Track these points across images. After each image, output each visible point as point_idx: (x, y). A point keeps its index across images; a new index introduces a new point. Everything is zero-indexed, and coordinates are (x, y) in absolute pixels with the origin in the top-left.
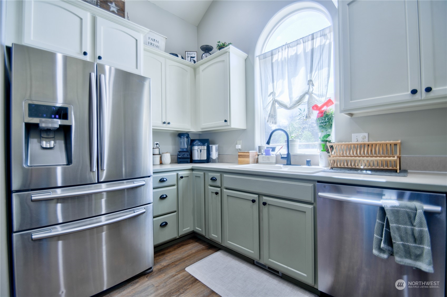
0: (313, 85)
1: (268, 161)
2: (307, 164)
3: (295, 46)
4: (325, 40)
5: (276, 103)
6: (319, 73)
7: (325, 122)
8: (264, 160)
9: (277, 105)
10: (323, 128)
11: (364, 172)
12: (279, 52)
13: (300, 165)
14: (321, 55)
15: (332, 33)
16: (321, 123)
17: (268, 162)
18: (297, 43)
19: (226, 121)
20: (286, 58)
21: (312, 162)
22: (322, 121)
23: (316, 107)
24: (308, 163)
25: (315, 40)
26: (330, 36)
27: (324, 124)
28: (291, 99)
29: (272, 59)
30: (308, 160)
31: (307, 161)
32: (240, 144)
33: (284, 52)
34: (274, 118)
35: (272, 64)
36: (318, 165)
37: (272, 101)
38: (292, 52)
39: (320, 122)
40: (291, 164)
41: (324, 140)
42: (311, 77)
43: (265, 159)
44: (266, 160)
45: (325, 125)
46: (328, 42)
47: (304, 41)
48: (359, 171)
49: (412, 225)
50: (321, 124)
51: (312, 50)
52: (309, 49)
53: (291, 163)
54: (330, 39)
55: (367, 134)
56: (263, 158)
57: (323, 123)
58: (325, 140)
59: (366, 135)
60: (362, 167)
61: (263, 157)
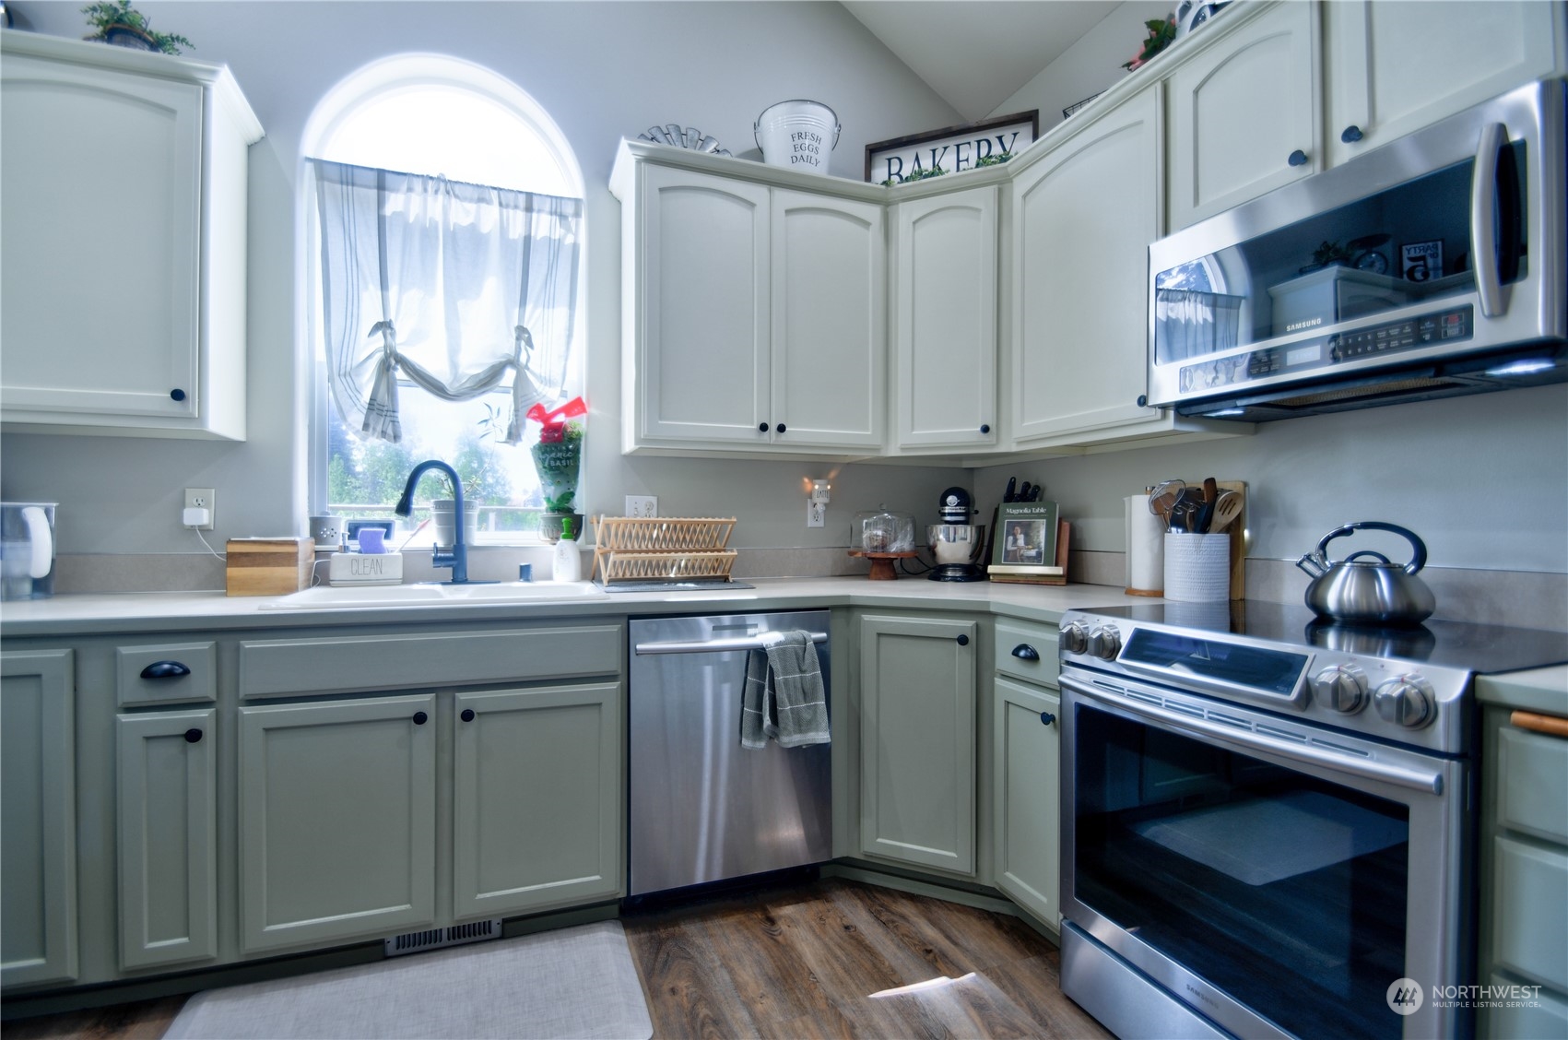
0: (530, 343)
1: (376, 574)
2: (521, 577)
3: (471, 200)
4: (563, 231)
5: (399, 367)
6: (546, 317)
7: (568, 458)
8: (357, 571)
9: (400, 374)
10: (562, 473)
11: (680, 585)
12: (410, 190)
13: (499, 582)
14: (551, 267)
15: (583, 221)
16: (555, 459)
17: (380, 576)
18: (480, 193)
19: (178, 395)
20: (437, 223)
21: (534, 571)
22: (559, 455)
23: (538, 412)
24: (525, 572)
25: (534, 215)
26: (577, 225)
27: (563, 462)
28: (454, 365)
29: (381, 203)
30: (523, 564)
31: (521, 567)
32: (207, 506)
33: (430, 198)
34: (388, 419)
35: (381, 221)
36: (549, 577)
37: (380, 355)
38: (462, 213)
39: (553, 455)
40: (467, 580)
41: (561, 506)
42: (521, 316)
43: (361, 567)
44: (367, 570)
45: (567, 466)
46: (569, 240)
47: (504, 203)
48: (666, 586)
49: (802, 671)
50: (556, 462)
51: (527, 240)
52: (517, 232)
53: (468, 577)
54: (576, 235)
55: (656, 498)
56: (355, 563)
57: (560, 460)
58: (564, 508)
59: (654, 500)
60: (672, 575)
61: (354, 559)
